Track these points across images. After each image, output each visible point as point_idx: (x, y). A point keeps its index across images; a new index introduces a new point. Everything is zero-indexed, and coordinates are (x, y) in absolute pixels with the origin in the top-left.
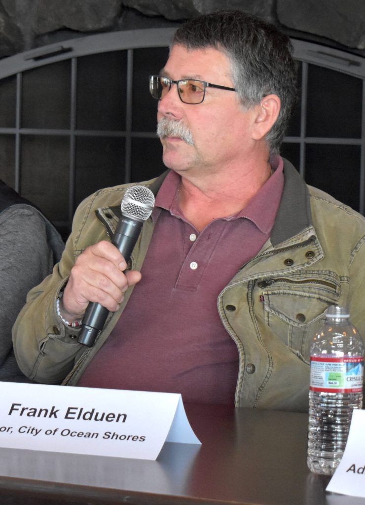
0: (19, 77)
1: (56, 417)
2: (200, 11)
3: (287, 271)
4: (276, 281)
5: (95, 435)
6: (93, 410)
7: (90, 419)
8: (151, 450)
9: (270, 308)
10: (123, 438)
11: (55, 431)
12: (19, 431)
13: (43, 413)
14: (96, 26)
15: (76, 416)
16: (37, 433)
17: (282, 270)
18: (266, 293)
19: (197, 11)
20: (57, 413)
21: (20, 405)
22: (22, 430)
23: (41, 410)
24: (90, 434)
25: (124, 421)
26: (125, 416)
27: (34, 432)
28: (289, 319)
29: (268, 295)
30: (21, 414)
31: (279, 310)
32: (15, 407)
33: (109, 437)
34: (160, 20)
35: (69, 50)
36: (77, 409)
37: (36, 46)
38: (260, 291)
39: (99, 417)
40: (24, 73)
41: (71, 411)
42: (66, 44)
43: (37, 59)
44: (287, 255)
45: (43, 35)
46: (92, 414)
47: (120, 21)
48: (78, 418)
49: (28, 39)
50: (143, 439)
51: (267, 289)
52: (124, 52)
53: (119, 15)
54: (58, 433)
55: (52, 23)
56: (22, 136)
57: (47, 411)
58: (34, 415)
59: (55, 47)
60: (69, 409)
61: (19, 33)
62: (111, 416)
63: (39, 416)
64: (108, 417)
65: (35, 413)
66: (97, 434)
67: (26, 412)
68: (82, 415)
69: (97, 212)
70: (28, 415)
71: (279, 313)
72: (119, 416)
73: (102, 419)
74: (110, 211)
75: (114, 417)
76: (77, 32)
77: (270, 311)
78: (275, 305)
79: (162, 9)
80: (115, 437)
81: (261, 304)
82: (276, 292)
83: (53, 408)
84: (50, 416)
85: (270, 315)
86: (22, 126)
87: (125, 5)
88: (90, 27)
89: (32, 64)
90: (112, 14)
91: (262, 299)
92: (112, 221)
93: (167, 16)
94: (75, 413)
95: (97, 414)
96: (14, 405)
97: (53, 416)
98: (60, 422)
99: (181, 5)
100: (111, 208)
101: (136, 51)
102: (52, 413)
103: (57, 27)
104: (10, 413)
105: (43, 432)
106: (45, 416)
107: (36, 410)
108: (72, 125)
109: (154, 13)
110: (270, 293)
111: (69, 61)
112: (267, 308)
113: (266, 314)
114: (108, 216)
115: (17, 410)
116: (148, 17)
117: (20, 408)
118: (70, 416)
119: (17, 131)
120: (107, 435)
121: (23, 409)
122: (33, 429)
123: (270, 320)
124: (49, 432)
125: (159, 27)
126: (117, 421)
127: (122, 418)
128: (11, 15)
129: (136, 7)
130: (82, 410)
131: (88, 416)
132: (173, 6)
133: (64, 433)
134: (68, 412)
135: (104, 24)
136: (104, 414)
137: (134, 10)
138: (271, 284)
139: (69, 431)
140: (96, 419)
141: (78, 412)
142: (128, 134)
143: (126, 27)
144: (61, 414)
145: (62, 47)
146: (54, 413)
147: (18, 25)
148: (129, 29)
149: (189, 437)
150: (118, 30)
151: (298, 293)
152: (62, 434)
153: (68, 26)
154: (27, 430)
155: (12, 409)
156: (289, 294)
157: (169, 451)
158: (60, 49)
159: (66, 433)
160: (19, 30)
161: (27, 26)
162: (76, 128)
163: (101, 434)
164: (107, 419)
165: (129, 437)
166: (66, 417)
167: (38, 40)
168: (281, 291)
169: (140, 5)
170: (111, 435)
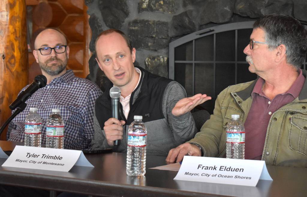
0: (194, 41)
1: (216, 170)
2: (263, 14)
3: (302, 111)
4: (297, 113)
5: (231, 177)
6: (230, 167)
7: (229, 170)
8: (254, 183)
9: (293, 123)
10: (242, 178)
11: (216, 175)
12: (202, 175)
13: (211, 168)
14: (223, 21)
15: (224, 169)
16: (209, 176)
17: (301, 110)
18: (292, 117)
19: (262, 14)
20: (216, 168)
21: (202, 165)
22: (203, 175)
23: (210, 167)
24: (229, 176)
25: (243, 171)
26: (243, 169)
27: (208, 175)
28: (300, 128)
29: (293, 118)
30: (202, 169)
31: (296, 124)
32: (200, 166)
33: (237, 177)
34: (248, 18)
35: (213, 31)
36: (224, 167)
37: (200, 29)
38: (290, 116)
39: (233, 170)
40: (196, 40)
41: (222, 167)
42: (212, 28)
43: (201, 34)
44: (304, 105)
45: (203, 25)
46: (230, 169)
47: (232, 19)
48: (225, 170)
49: (197, 27)
50: (250, 178)
51: (293, 115)
52: (234, 31)
53: (232, 17)
54: (217, 176)
55: (206, 21)
56: (195, 64)
57: (212, 167)
58: (207, 169)
59: (207, 29)
60: (221, 167)
61: (194, 25)
62: (238, 169)
63: (209, 169)
64: (236, 170)
65: (208, 168)
66: (232, 176)
67: (204, 168)
68: (226, 169)
69: (231, 94)
70: (205, 169)
71: (296, 125)
72: (241, 169)
73: (234, 171)
74: (236, 94)
75: (239, 170)
76: (216, 23)
77: (292, 124)
78: (295, 122)
79: (249, 14)
80: (239, 177)
81: (289, 121)
82: (296, 117)
83: (215, 166)
84: (214, 170)
85: (292, 126)
86: (195, 60)
87: (234, 12)
88: (221, 22)
89: (199, 36)
90: (229, 16)
91: (290, 119)
92: (236, 97)
93: (251, 17)
94: (223, 168)
95: (232, 169)
96: (199, 165)
97: (215, 169)
98: (217, 172)
99: (256, 12)
100: (236, 92)
101: (239, 30)
102: (214, 168)
103: (208, 22)
104: (198, 168)
105: (211, 175)
106: (212, 169)
107: (208, 167)
108: (215, 59)
109: (246, 16)
110: (294, 117)
111: (213, 35)
112: (291, 123)
113: (291, 125)
114: (235, 95)
115: (201, 167)
116: (244, 17)
117: (202, 166)
118: (221, 169)
119: (193, 62)
120: (236, 177)
121: (203, 167)
122: (207, 174)
123: (292, 128)
124: (213, 176)
125: (247, 21)
126: (240, 171)
127: (242, 170)
128: (190, 18)
129: (238, 13)
130: (226, 167)
131: (228, 169)
132: (253, 13)
133: (219, 176)
134: (221, 168)
135: (226, 20)
136: (234, 169)
137: (238, 15)
138: (295, 114)
139: (221, 175)
140: (231, 171)
141: (224, 168)
142: (236, 62)
143: (235, 21)
144: (218, 169)
145: (210, 29)
146: (215, 168)
147: (193, 21)
148: (236, 22)
149: (268, 177)
150: (232, 23)
151: (305, 118)
152: (218, 176)
153: (212, 22)
154: (205, 175)
155: (199, 167)
156: (301, 119)
157: (260, 183)
158: (209, 30)
159: (220, 176)
160: (194, 23)
161: (197, 22)
162: (216, 60)
163: (234, 177)
164: (236, 171)
165: (245, 177)
166: (220, 170)
167: (201, 27)
168: (298, 117)
169: (240, 13)
170: (238, 177)
